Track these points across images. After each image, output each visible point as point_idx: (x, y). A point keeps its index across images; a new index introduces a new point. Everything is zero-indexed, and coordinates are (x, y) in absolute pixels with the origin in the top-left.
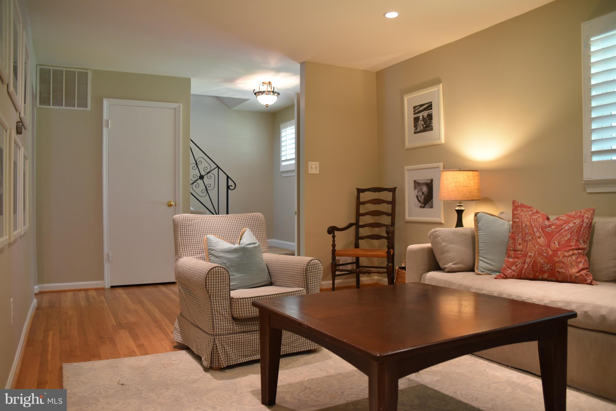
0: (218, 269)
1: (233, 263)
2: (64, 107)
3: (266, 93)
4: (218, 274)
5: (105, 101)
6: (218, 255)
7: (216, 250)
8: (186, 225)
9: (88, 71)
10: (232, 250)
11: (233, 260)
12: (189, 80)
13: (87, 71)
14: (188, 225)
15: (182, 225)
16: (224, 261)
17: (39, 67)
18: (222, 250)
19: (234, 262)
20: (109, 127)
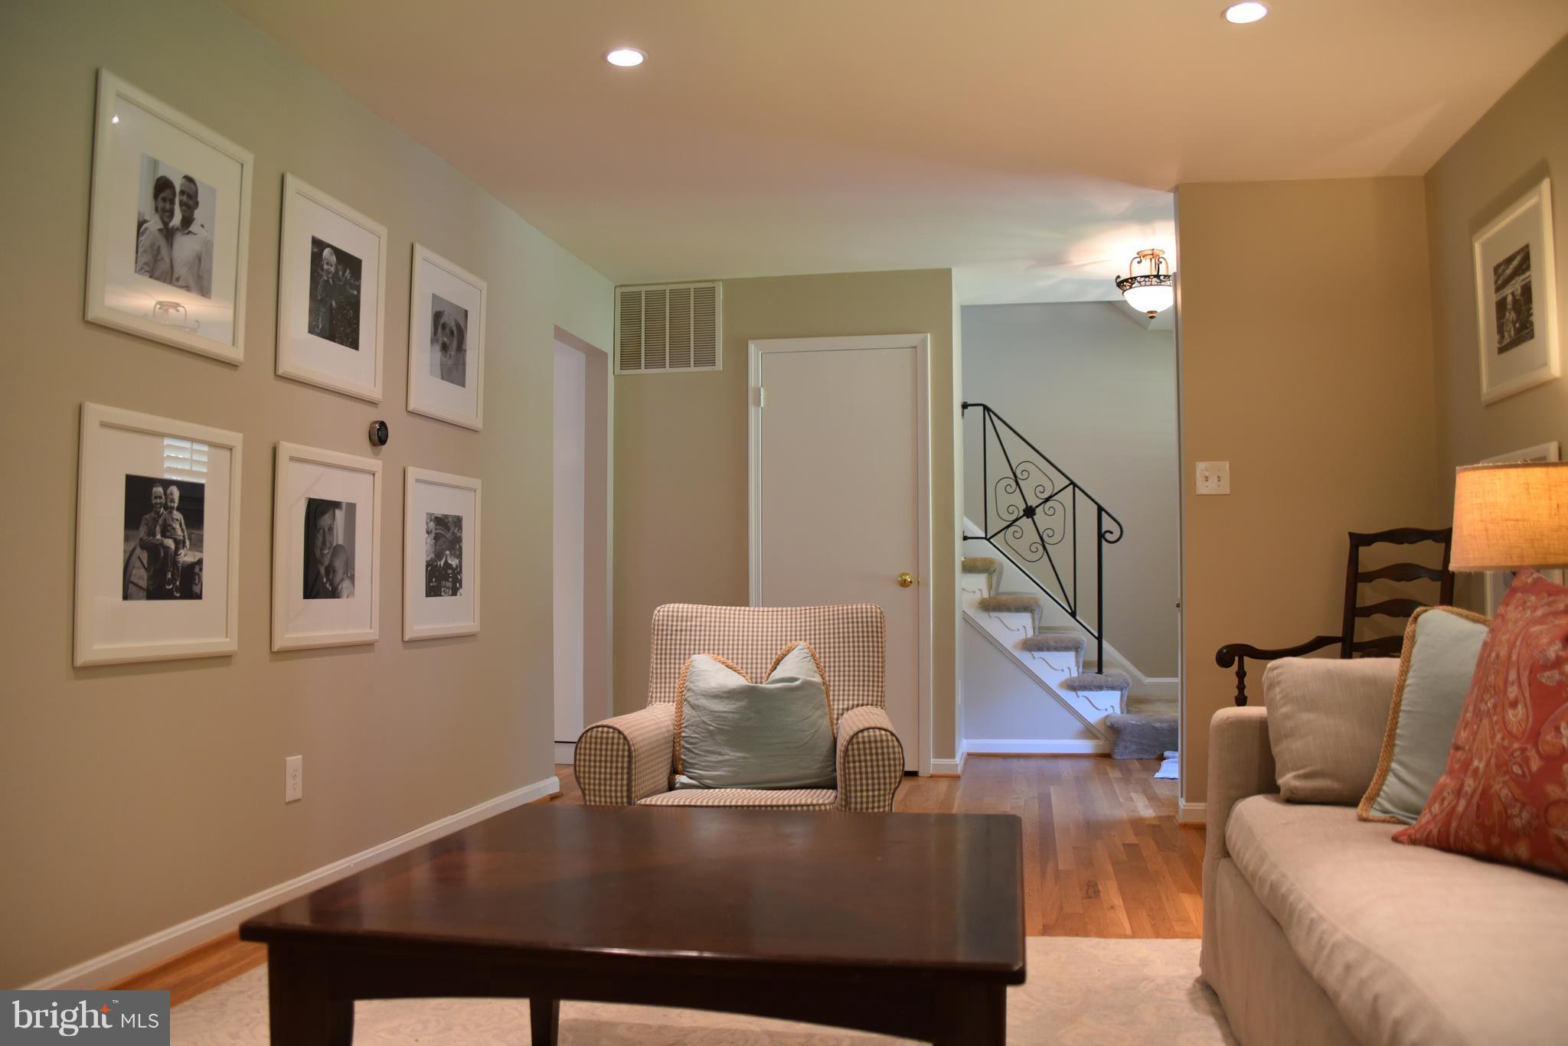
0: (602, 732)
1: (722, 725)
2: (668, 370)
3: (1140, 282)
4: (596, 743)
5: (753, 346)
6: (696, 702)
7: (693, 691)
8: (672, 630)
9: (715, 284)
10: (725, 692)
11: (724, 717)
12: (948, 273)
13: (713, 286)
14: (676, 630)
15: (662, 630)
16: (705, 719)
17: (619, 291)
18: (705, 691)
19: (725, 721)
20: (762, 405)
